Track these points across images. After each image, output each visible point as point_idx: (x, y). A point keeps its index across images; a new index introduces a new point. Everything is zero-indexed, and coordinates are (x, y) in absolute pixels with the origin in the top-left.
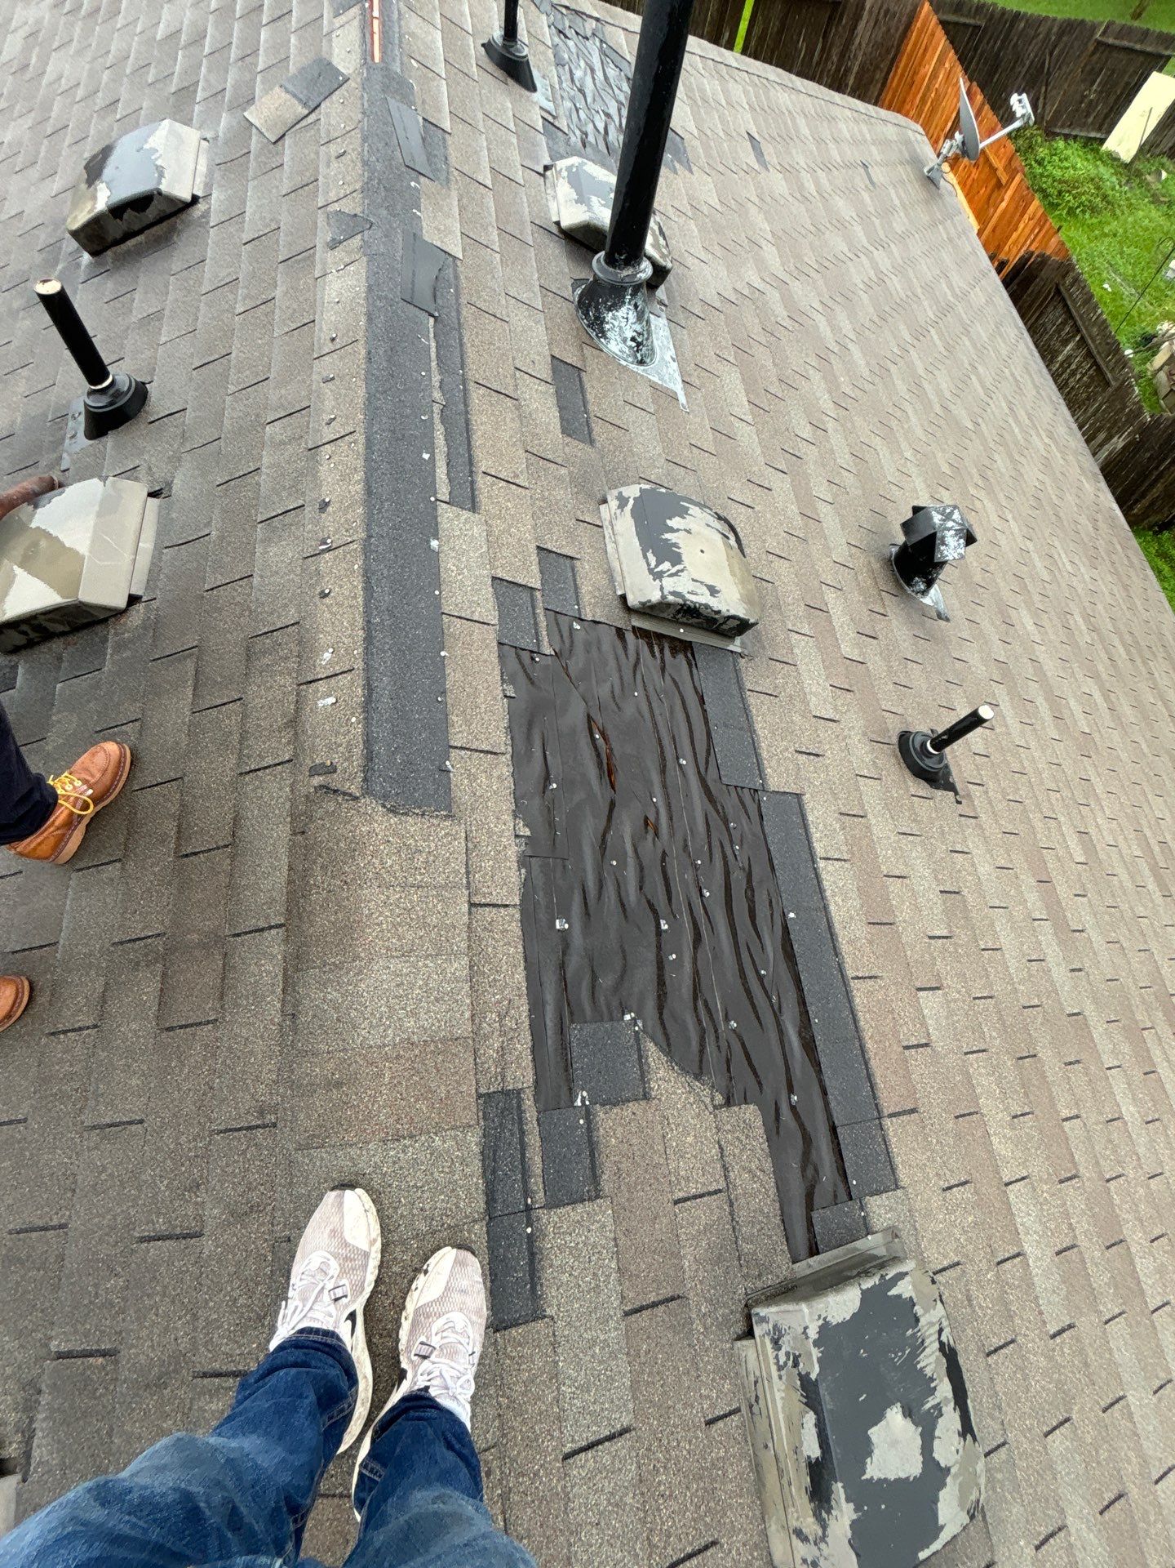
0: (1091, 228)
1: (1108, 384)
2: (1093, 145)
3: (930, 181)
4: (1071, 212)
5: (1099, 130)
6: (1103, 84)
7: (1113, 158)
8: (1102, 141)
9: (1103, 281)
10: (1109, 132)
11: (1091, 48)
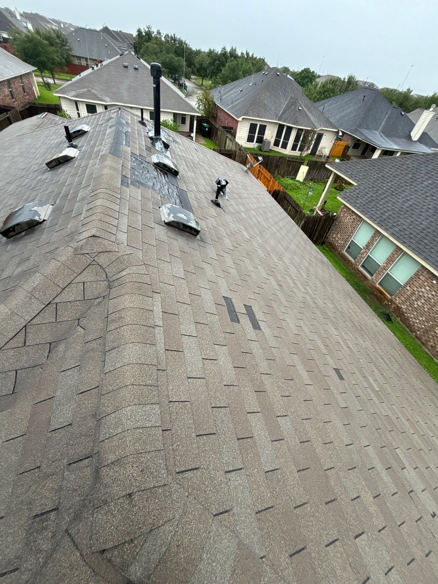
0: (296, 192)
1: (298, 212)
2: (294, 179)
3: (246, 172)
4: (291, 190)
5: (294, 176)
6: (292, 168)
7: (299, 181)
8: (295, 178)
9: (300, 201)
10: (296, 176)
11: (287, 161)
